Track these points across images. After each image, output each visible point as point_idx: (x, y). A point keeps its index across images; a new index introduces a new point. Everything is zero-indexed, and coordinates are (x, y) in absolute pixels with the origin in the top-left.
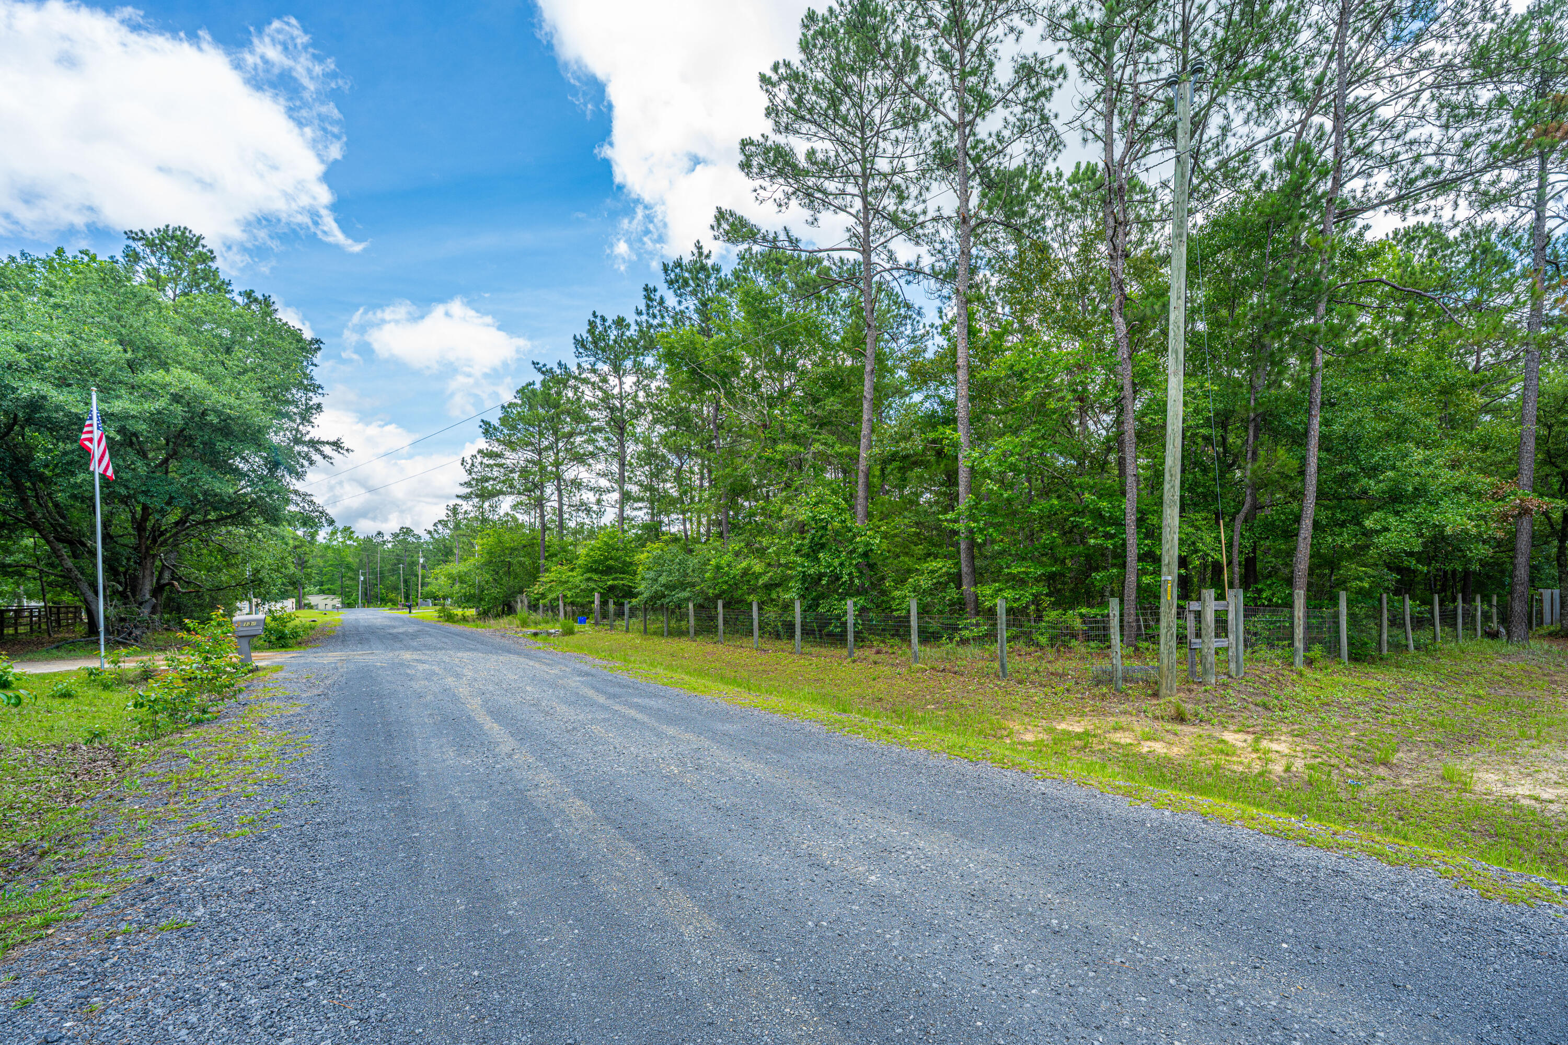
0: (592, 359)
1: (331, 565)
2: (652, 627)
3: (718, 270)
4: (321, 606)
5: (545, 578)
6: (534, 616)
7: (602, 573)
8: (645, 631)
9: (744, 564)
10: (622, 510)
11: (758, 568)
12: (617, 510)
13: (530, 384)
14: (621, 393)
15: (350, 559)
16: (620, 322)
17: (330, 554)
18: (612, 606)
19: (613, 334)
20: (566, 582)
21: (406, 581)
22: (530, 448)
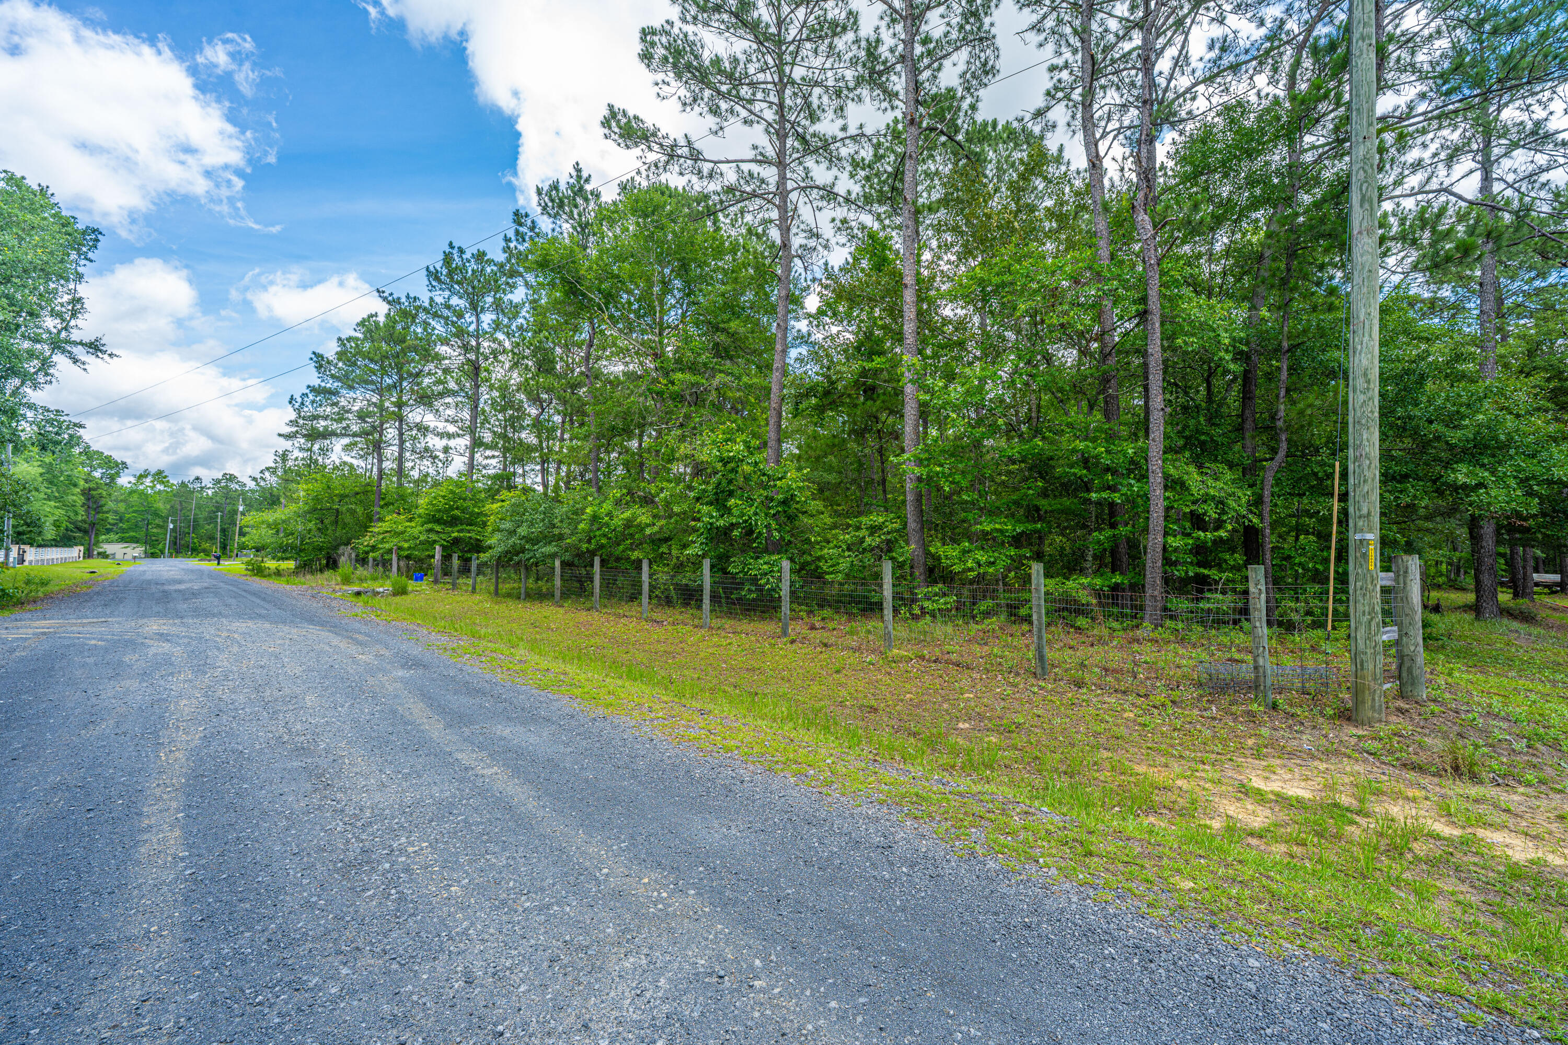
0: (447, 293)
1: (134, 512)
2: (505, 587)
3: (598, 196)
4: (119, 556)
5: (379, 527)
6: (361, 571)
7: (445, 523)
8: (496, 592)
9: (627, 514)
10: (472, 458)
11: (645, 519)
12: (466, 459)
13: (371, 316)
14: (477, 330)
15: (160, 505)
16: (480, 256)
17: (135, 497)
18: (456, 562)
19: (472, 266)
20: (402, 533)
21: (223, 531)
22: (371, 387)
